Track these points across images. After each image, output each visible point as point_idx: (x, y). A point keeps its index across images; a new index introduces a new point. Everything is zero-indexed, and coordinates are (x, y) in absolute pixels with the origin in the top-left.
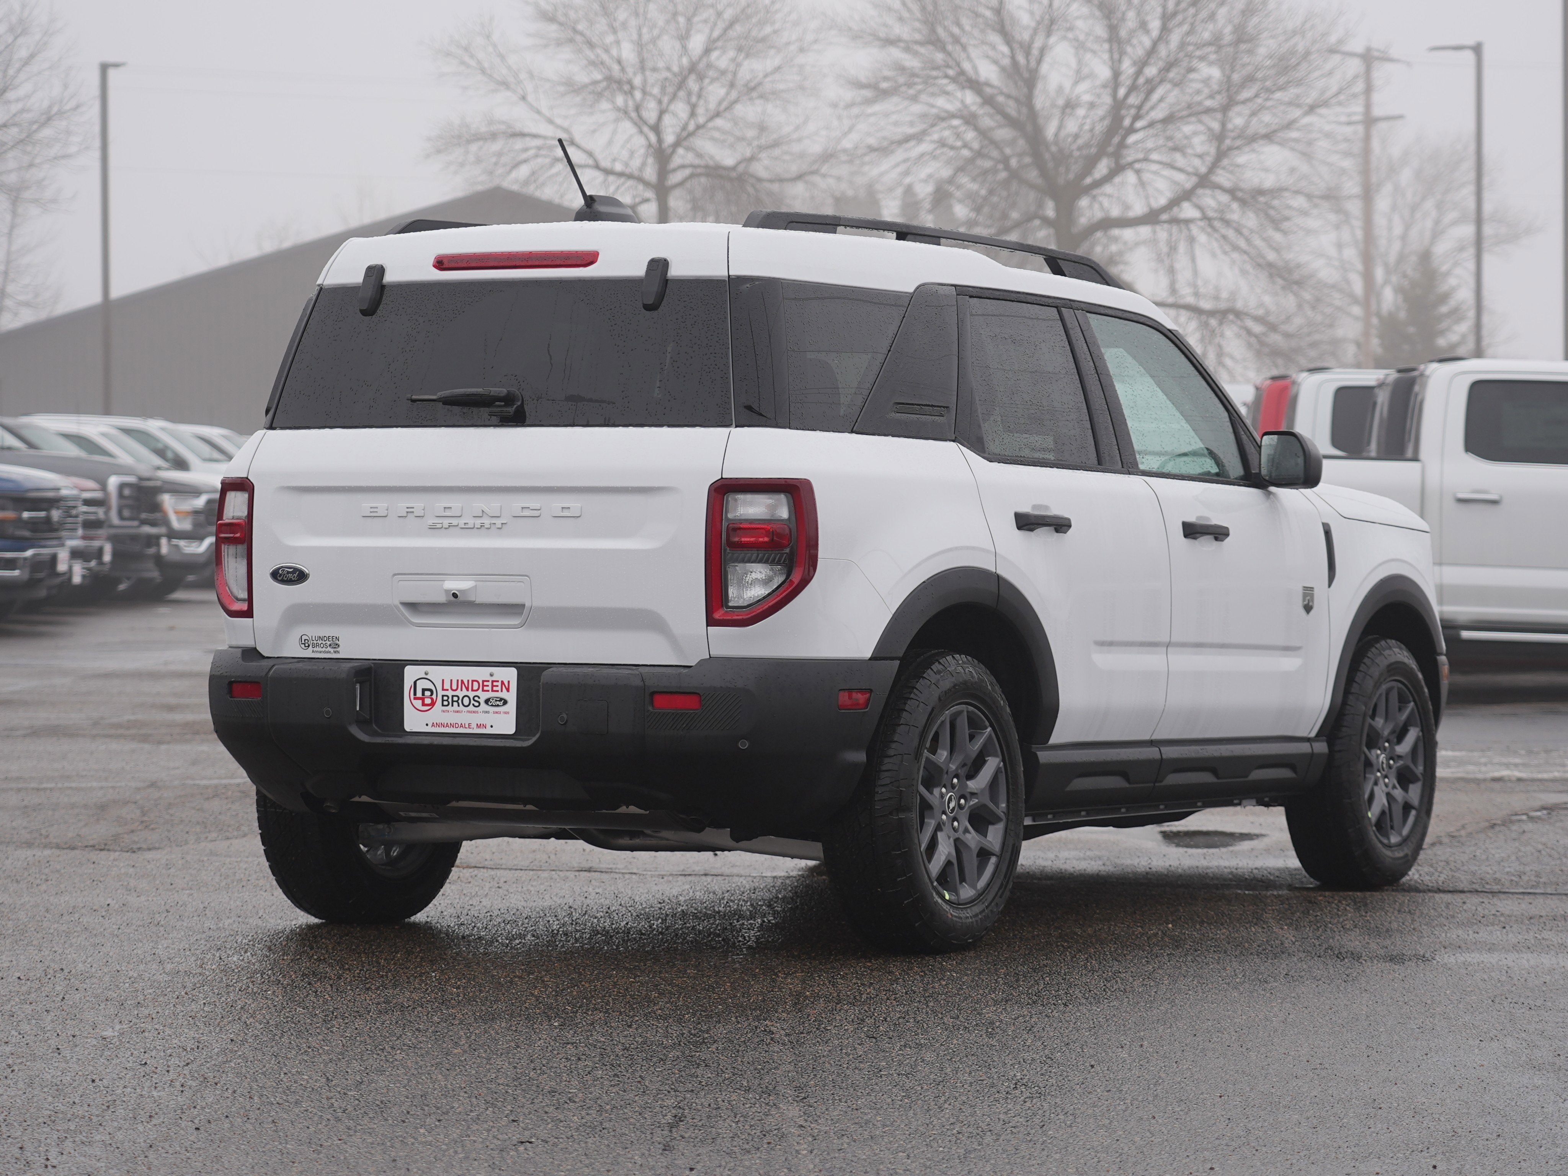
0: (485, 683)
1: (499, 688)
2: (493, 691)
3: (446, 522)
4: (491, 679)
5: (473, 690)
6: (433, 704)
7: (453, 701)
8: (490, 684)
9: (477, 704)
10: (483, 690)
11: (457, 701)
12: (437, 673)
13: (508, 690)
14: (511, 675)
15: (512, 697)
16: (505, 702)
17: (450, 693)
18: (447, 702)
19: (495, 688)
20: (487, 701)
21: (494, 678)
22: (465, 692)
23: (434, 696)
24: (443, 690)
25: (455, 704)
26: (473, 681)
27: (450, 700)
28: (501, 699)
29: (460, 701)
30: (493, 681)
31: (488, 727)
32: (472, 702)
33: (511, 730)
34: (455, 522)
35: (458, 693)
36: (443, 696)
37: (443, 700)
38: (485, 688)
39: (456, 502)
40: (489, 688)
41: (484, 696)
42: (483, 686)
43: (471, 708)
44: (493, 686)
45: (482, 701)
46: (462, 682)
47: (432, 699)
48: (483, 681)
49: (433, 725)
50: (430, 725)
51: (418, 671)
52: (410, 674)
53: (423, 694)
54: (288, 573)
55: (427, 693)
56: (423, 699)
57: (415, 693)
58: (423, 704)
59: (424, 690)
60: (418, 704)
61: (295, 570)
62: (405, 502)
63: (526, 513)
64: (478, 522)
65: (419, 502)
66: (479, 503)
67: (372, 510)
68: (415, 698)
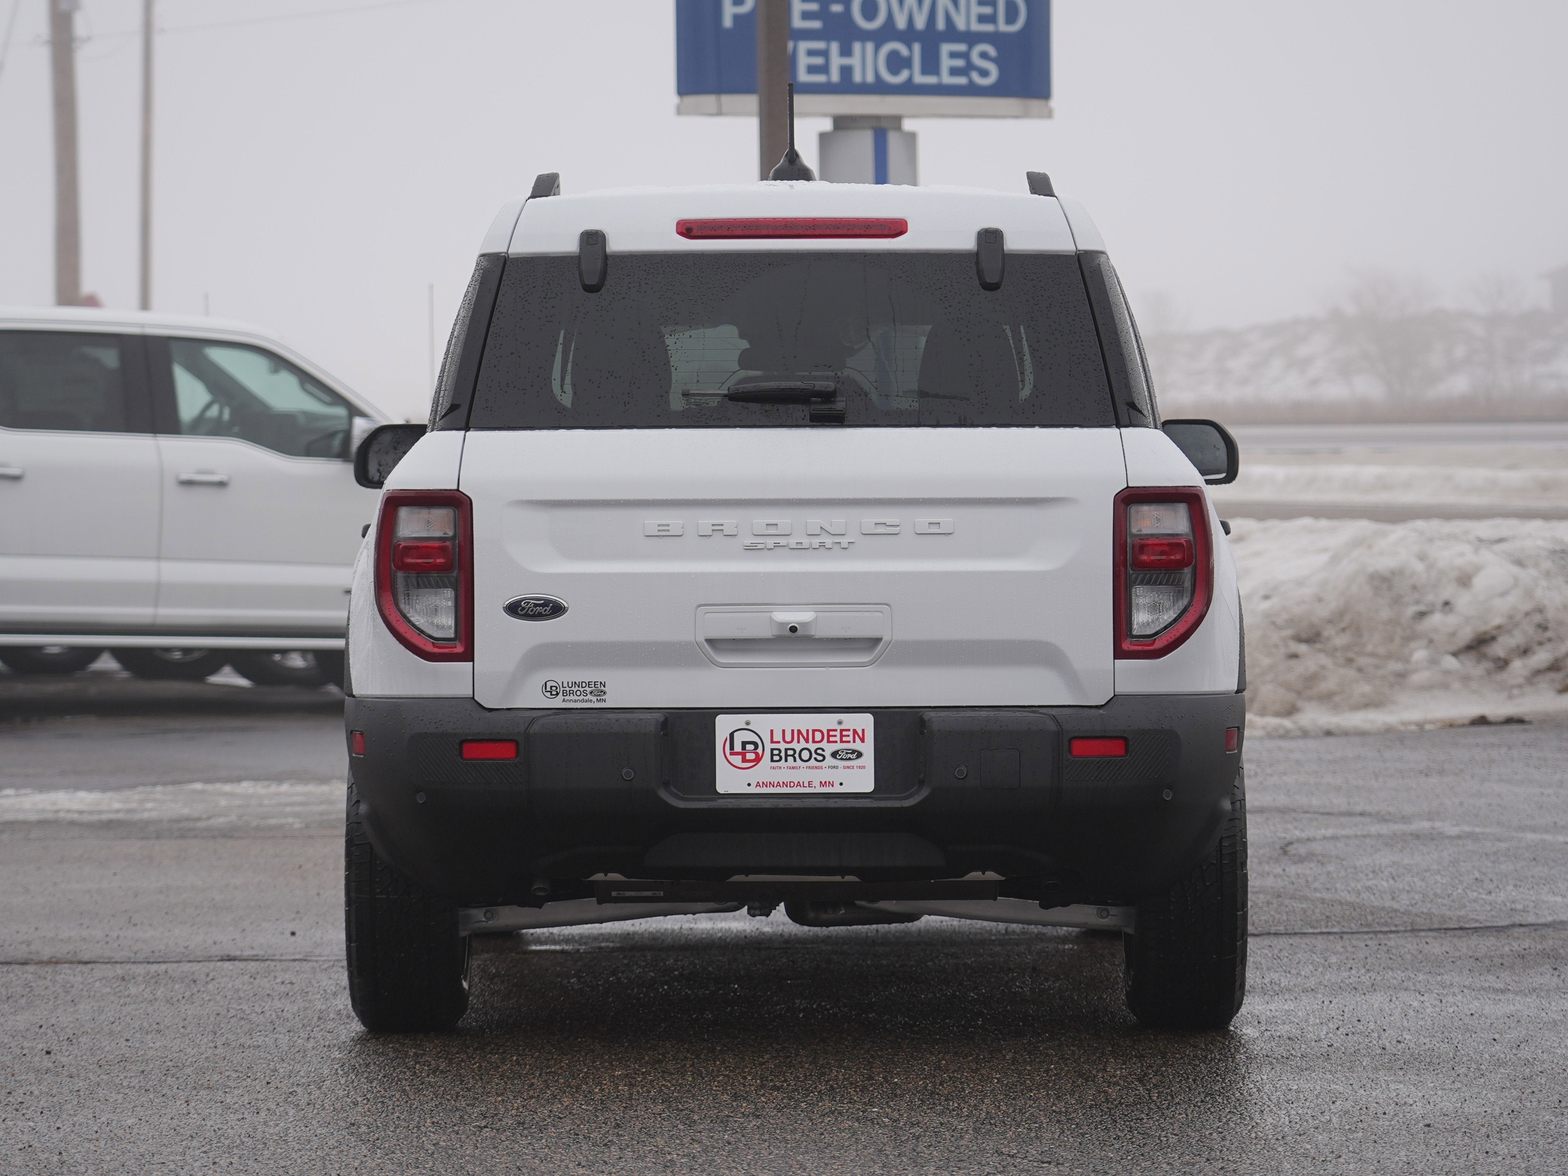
0: (831, 733)
1: (851, 739)
2: (842, 741)
3: (770, 542)
4: (839, 728)
5: (814, 742)
6: (758, 759)
7: (787, 756)
8: (838, 733)
9: (820, 758)
10: (829, 741)
11: (793, 756)
12: (762, 723)
13: (863, 740)
14: (866, 722)
15: (868, 748)
16: (860, 755)
17: (783, 746)
18: (776, 756)
19: (844, 739)
20: (834, 755)
21: (843, 727)
22: (803, 744)
23: (760, 751)
24: (772, 742)
25: (790, 759)
26: (814, 731)
27: (783, 754)
28: (854, 752)
29: (797, 756)
30: (842, 731)
31: (837, 784)
32: (814, 755)
33: (868, 786)
34: (783, 541)
35: (794, 745)
36: (772, 750)
37: (772, 755)
38: (832, 739)
39: (783, 518)
40: (838, 739)
41: (829, 748)
42: (829, 736)
43: (812, 762)
44: (842, 736)
45: (827, 754)
46: (799, 732)
47: (757, 754)
48: (829, 731)
49: (758, 785)
50: (754, 784)
51: (739, 720)
52: (724, 725)
53: (744, 748)
54: (536, 605)
55: (750, 747)
56: (743, 754)
57: (732, 748)
58: (744, 760)
59: (744, 744)
60: (737, 760)
61: (547, 602)
62: (706, 519)
63: (881, 530)
64: (816, 542)
65: (729, 519)
66: (815, 518)
67: (661, 528)
68: (731, 754)
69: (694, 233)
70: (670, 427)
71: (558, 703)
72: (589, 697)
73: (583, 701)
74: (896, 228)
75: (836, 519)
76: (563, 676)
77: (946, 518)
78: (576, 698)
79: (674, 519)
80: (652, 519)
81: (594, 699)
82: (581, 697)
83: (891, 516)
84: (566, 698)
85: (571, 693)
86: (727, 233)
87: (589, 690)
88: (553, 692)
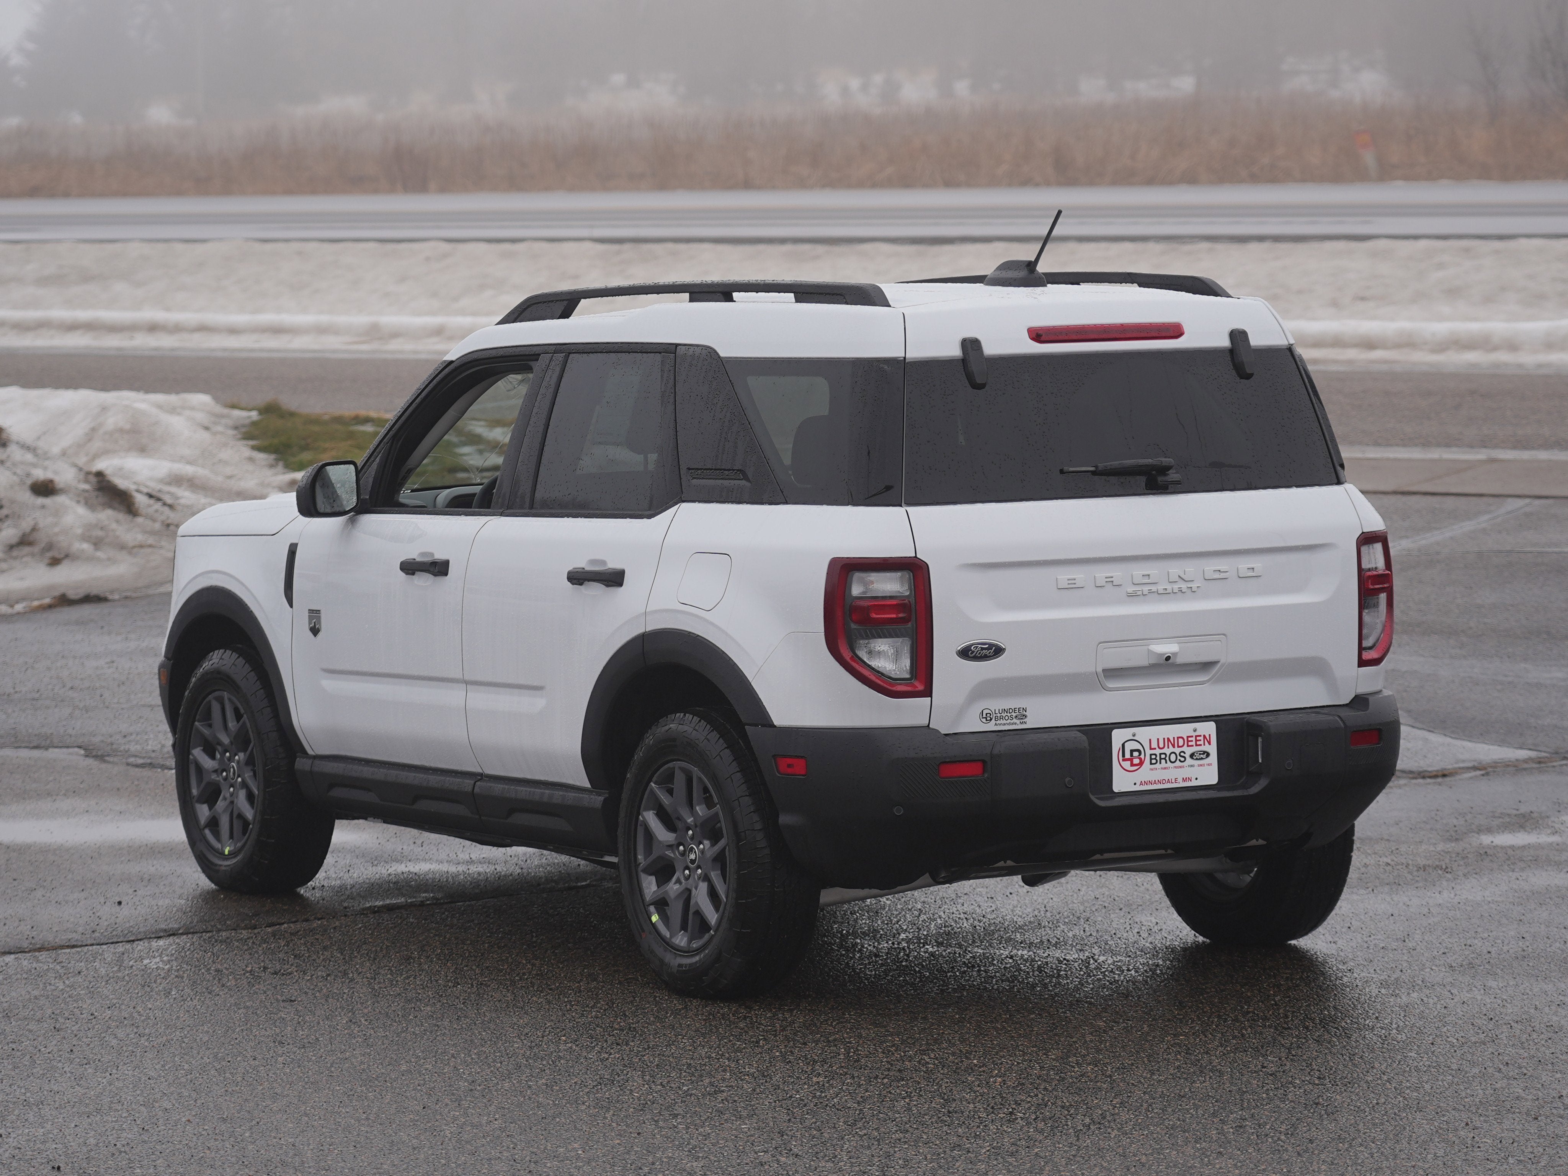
0: (1190, 739)
1: (1201, 742)
2: (1197, 745)
3: (1146, 589)
4: (1194, 734)
5: (1178, 747)
6: (1141, 763)
7: (1161, 759)
8: (1193, 739)
9: (1182, 759)
10: (1188, 746)
11: (1165, 759)
12: (1144, 734)
13: (1209, 743)
14: (1209, 729)
15: (1213, 749)
16: (1208, 755)
17: (1158, 752)
18: (1154, 760)
19: (1198, 743)
20: (1192, 756)
21: (1197, 733)
22: (1171, 749)
23: (1142, 756)
24: (1151, 749)
25: (1163, 761)
26: (1178, 738)
27: (1158, 758)
28: (1204, 752)
29: (1167, 758)
30: (1196, 736)
31: (1193, 779)
32: (1179, 758)
33: (1214, 780)
34: (1154, 588)
35: (1166, 750)
36: (1151, 755)
37: (1151, 759)
38: (1190, 743)
39: (1154, 570)
40: (1193, 743)
41: (1188, 751)
42: (1188, 741)
43: (1178, 763)
44: (1196, 740)
45: (1187, 756)
46: (1168, 739)
47: (1140, 759)
48: (1188, 737)
49: (1141, 784)
50: (1138, 784)
51: (1126, 733)
52: (1118, 737)
53: (1132, 755)
54: (982, 649)
55: (1136, 754)
56: (1131, 760)
57: (1124, 755)
58: (1132, 765)
59: (1132, 751)
60: (1127, 765)
61: (991, 646)
62: (1101, 573)
63: (1217, 576)
64: (1176, 587)
65: (1117, 572)
66: (1175, 569)
67: (1070, 582)
68: (1124, 760)
69: (1042, 339)
70: (1057, 498)
71: (991, 726)
72: (1015, 720)
73: (1010, 724)
74: (1175, 331)
75: (1190, 568)
76: (996, 705)
77: (1258, 563)
78: (1005, 722)
79: (1079, 574)
80: (1064, 575)
81: (1018, 722)
82: (1008, 721)
83: (1223, 564)
84: (997, 722)
85: (1002, 718)
86: (1066, 338)
87: (1014, 715)
88: (987, 717)
